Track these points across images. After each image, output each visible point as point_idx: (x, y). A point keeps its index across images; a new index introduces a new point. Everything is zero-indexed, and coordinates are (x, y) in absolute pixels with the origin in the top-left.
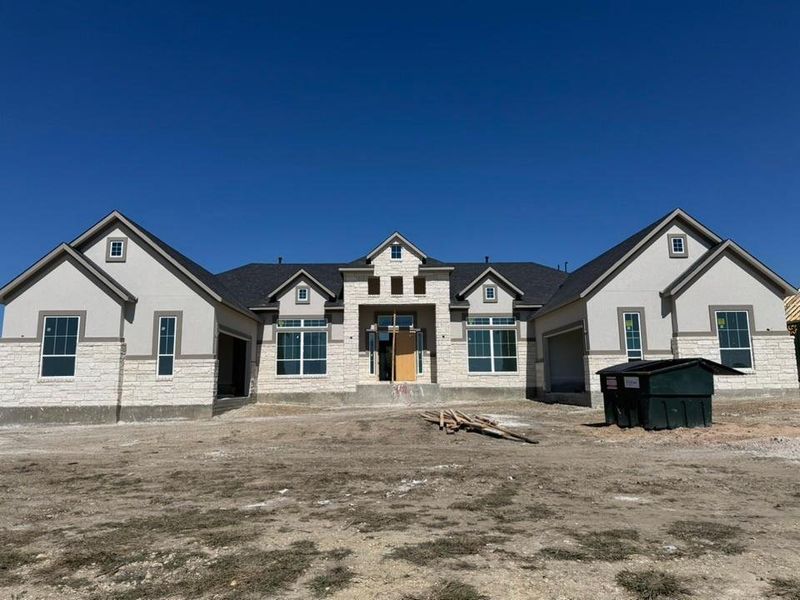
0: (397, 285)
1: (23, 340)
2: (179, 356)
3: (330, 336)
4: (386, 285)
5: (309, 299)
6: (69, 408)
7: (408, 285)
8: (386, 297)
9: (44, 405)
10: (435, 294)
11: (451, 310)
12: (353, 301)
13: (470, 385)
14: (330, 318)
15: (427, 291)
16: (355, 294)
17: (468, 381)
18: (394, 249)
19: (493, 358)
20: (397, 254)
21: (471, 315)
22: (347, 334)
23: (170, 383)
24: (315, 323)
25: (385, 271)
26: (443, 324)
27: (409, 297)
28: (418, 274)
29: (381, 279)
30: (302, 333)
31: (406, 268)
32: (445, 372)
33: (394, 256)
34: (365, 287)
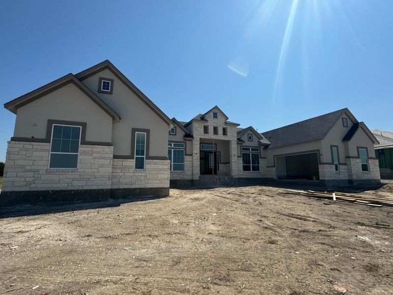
0: (216, 130)
1: (33, 140)
2: (148, 158)
3: (186, 151)
4: (211, 130)
5: (176, 133)
6: (73, 190)
7: (220, 131)
8: (211, 136)
9: (52, 189)
10: (231, 136)
11: (237, 144)
12: (197, 136)
13: (244, 177)
14: (186, 143)
15: (228, 134)
16: (198, 133)
17: (243, 175)
18: (214, 114)
19: (251, 165)
20: (215, 116)
21: (244, 146)
22: (195, 152)
23: (144, 174)
24: (179, 145)
25: (211, 123)
26: (234, 149)
27: (220, 136)
28: (224, 126)
29: (209, 127)
30: (172, 150)
31: (220, 123)
32: (236, 171)
33: (214, 117)
34: (202, 130)
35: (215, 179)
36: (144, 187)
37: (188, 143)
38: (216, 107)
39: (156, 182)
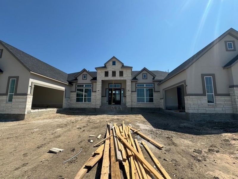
0: (114, 74)
2: (16, 94)
3: (93, 90)
4: (110, 73)
5: (86, 78)
7: (118, 74)
8: (110, 77)
10: (126, 76)
12: (100, 79)
13: (137, 107)
14: (93, 84)
15: (124, 75)
16: (101, 77)
17: (137, 105)
18: (113, 62)
19: (145, 97)
20: (114, 63)
21: (138, 83)
22: (97, 89)
23: (11, 105)
24: (88, 86)
25: (110, 69)
26: (129, 86)
27: (118, 77)
28: (121, 70)
29: (109, 72)
30: (84, 89)
31: (117, 68)
32: (129, 102)
33: (113, 65)
34: (104, 74)
35: (112, 108)
36: (10, 113)
37: (94, 84)
38: (114, 57)
39: (17, 110)
